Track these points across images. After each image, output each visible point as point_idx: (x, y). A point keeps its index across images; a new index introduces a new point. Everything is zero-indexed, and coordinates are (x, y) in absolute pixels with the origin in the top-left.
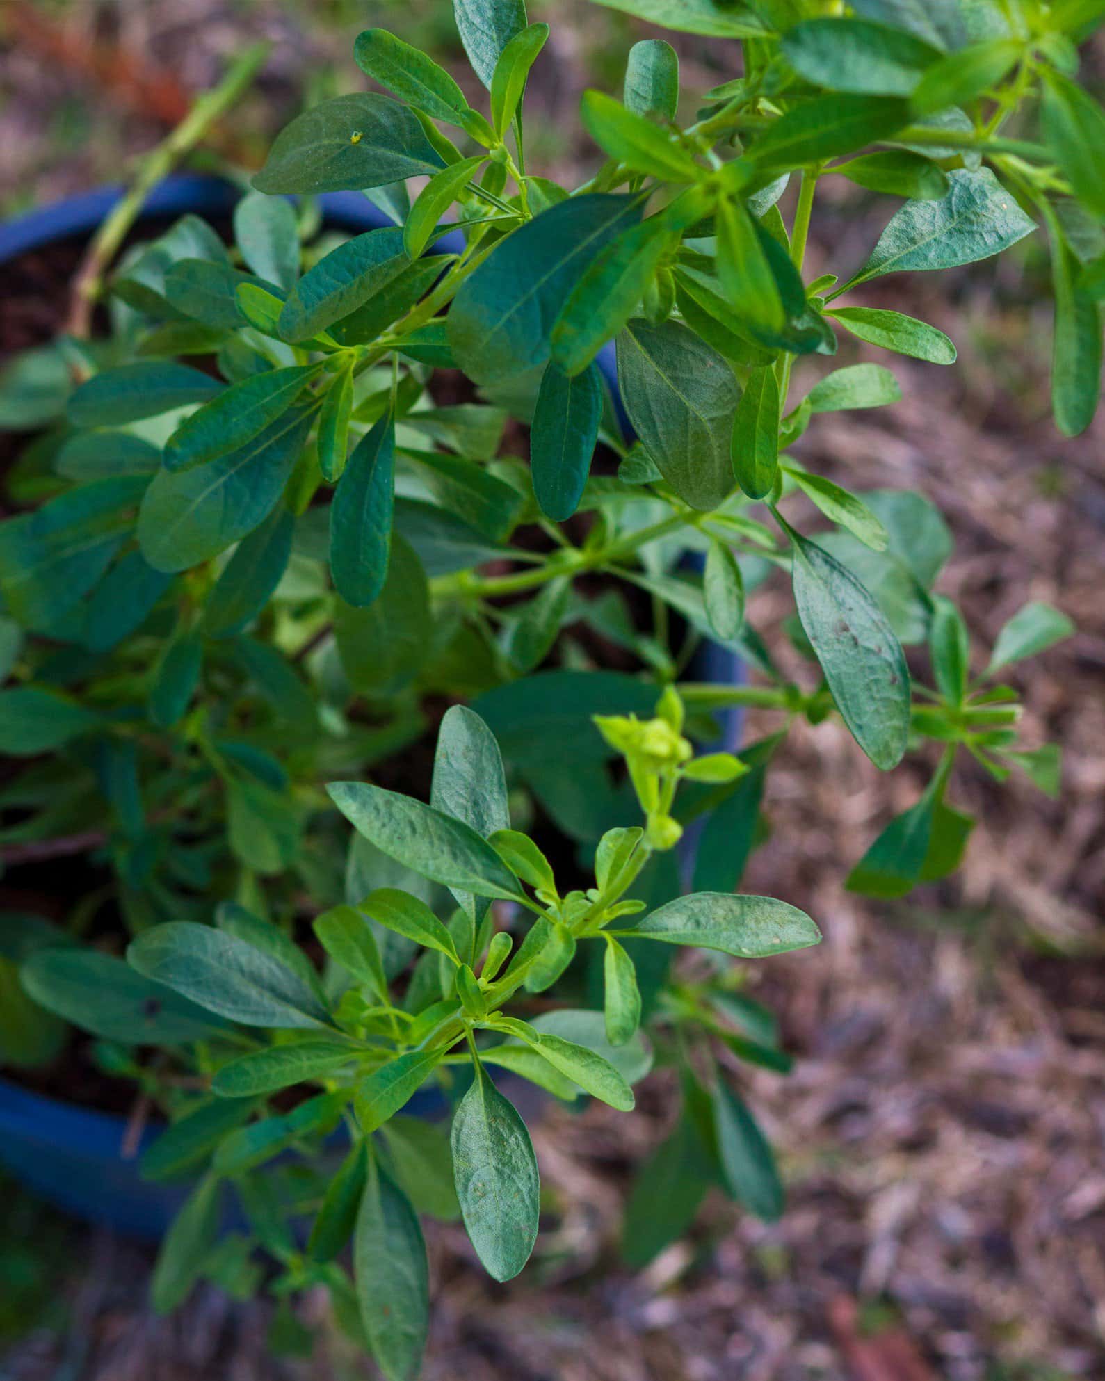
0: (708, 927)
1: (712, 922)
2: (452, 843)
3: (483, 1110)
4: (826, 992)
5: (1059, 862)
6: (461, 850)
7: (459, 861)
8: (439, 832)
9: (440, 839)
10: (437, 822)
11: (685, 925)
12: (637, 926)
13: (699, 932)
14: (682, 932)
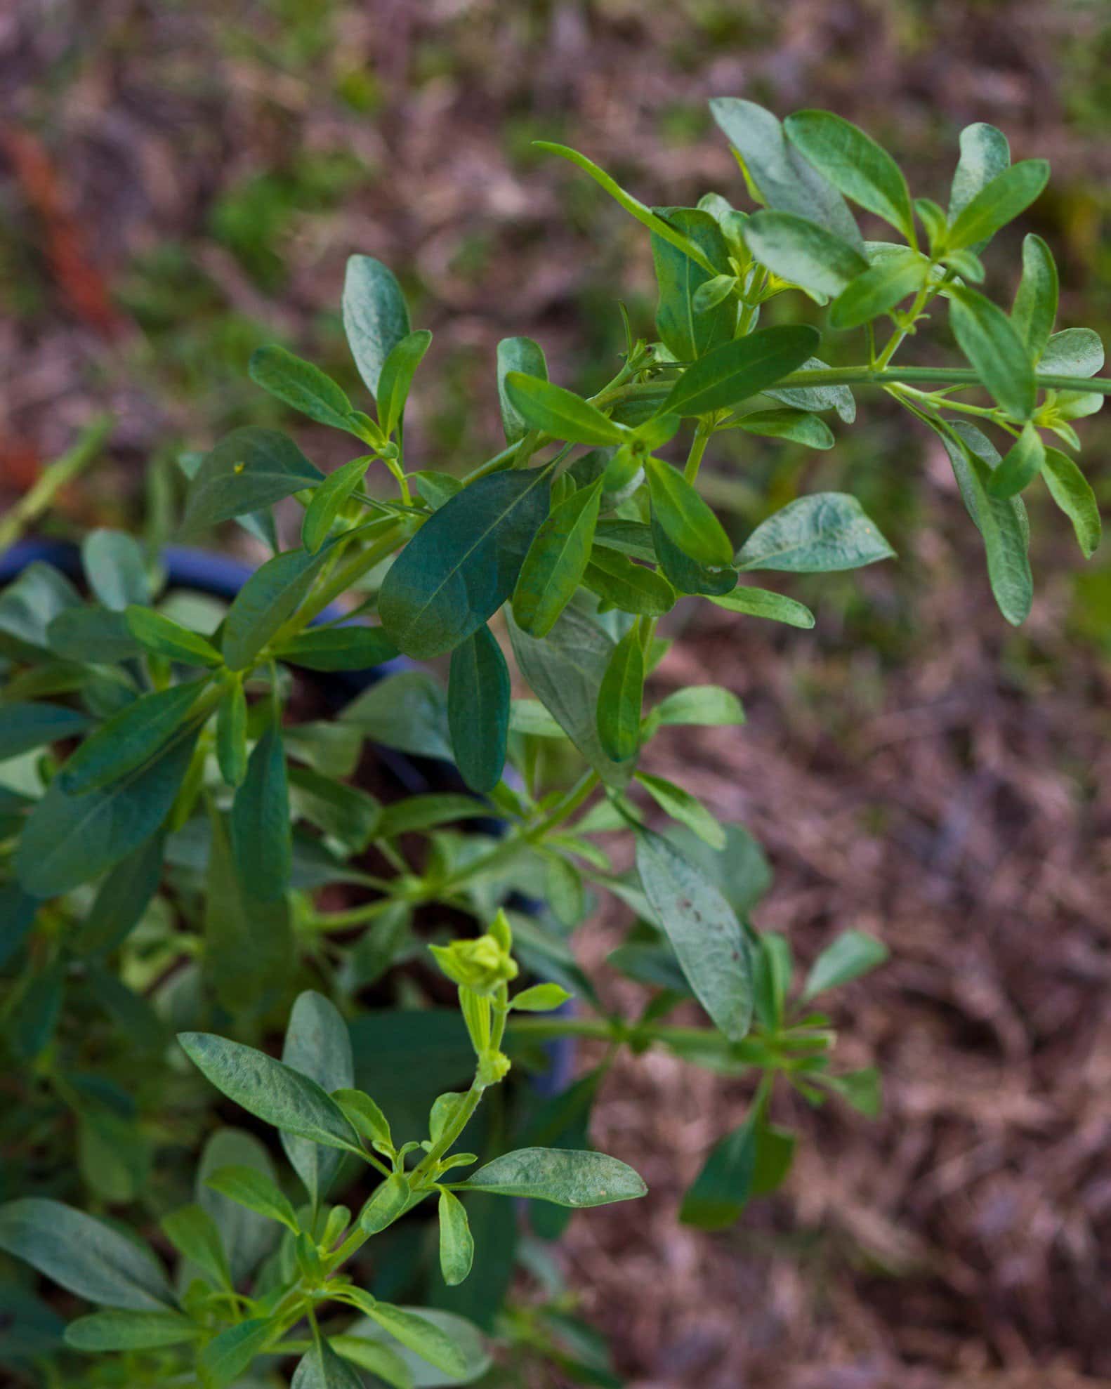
0: (537, 1180)
1: (541, 1175)
2: (296, 1095)
3: (321, 1371)
4: (668, 1314)
5: (889, 1185)
6: (304, 1102)
7: (301, 1112)
8: (283, 1085)
9: (284, 1090)
10: (281, 1075)
11: (515, 1178)
12: (468, 1180)
13: (528, 1185)
14: (512, 1185)
